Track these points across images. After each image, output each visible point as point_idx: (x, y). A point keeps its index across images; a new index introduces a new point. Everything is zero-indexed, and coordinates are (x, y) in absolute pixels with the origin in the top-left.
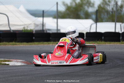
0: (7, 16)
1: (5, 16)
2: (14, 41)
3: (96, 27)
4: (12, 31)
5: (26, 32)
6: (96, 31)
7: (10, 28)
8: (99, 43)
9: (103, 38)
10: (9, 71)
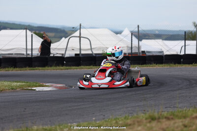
3: (185, 49)
4: (94, 55)
5: (105, 55)
7: (92, 51)
9: (182, 60)
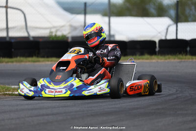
0: (23, 12)
1: (19, 12)
2: (35, 55)
3: (177, 30)
4: (31, 39)
5: (55, 39)
6: (177, 37)
7: (28, 33)
8: (182, 59)
9: (188, 49)
10: (26, 107)
